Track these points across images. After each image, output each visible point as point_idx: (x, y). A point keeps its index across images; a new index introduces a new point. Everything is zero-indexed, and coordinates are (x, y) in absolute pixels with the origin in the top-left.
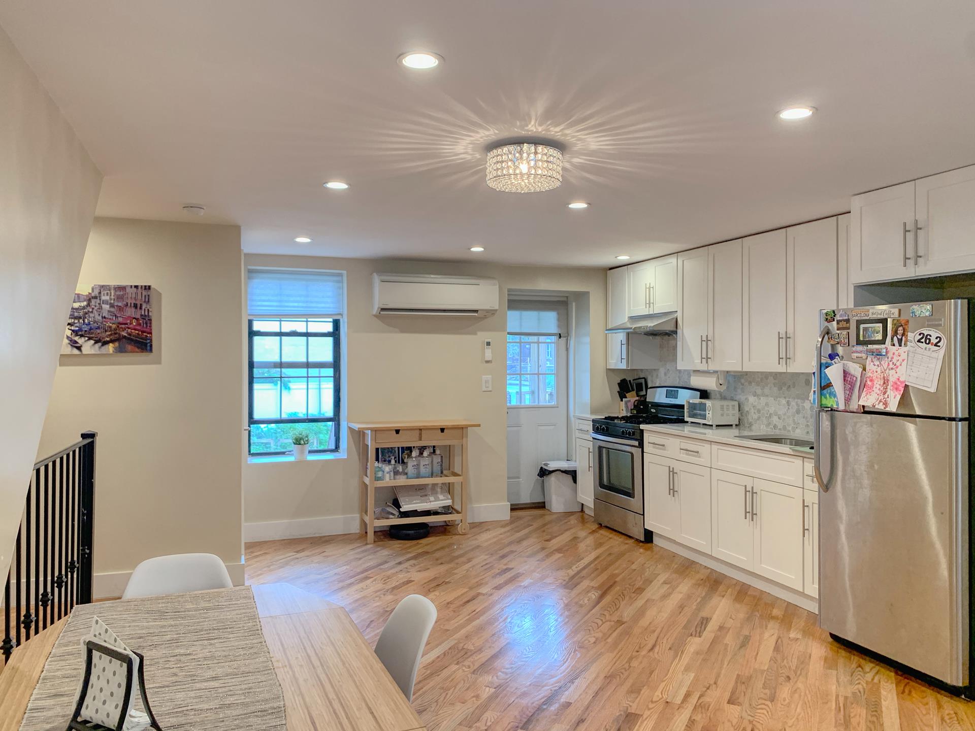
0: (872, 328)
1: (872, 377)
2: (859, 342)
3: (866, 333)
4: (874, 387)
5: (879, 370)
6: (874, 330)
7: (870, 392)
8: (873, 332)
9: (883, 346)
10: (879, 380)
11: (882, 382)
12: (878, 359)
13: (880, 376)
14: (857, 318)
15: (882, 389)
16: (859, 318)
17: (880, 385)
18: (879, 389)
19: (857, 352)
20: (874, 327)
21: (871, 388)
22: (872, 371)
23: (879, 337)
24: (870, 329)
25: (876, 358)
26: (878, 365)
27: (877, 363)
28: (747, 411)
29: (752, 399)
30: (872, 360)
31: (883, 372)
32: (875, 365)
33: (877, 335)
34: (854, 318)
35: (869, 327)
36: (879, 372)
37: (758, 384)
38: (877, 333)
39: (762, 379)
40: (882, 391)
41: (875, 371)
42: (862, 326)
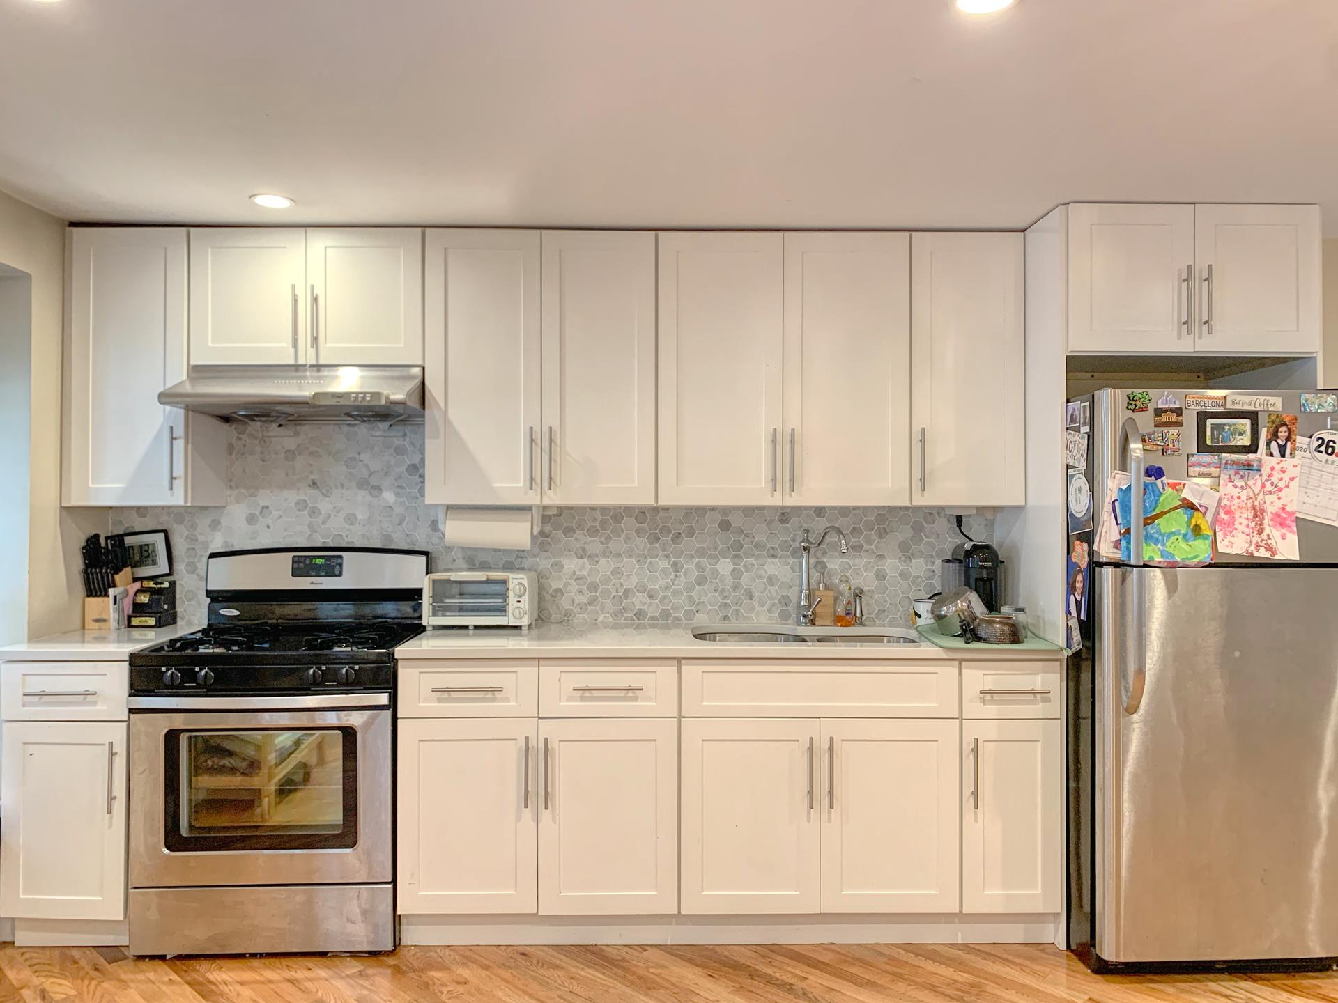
0: (1230, 425)
1: (1230, 506)
2: (1202, 447)
3: (1219, 434)
4: (1236, 523)
5: (1244, 495)
6: (1235, 430)
7: (1231, 532)
8: (1233, 433)
9: (1251, 456)
10: (1244, 511)
11: (1251, 515)
12: (1242, 477)
13: (1246, 504)
14: (1199, 408)
15: (1253, 525)
16: (1203, 409)
17: (1247, 519)
18: (1248, 526)
19: (1200, 465)
20: (1235, 425)
21: (1231, 523)
22: (1229, 496)
23: (1246, 441)
24: (1227, 428)
25: (1238, 476)
26: (1242, 487)
27: (1240, 483)
28: (558, 590)
29: (571, 564)
30: (1230, 478)
31: (1251, 498)
32: (1235, 487)
33: (1241, 437)
34: (1193, 407)
35: (1224, 425)
36: (1244, 497)
37: (593, 532)
38: (1241, 434)
39: (604, 524)
40: (1253, 528)
41: (1235, 497)
42: (1210, 422)
